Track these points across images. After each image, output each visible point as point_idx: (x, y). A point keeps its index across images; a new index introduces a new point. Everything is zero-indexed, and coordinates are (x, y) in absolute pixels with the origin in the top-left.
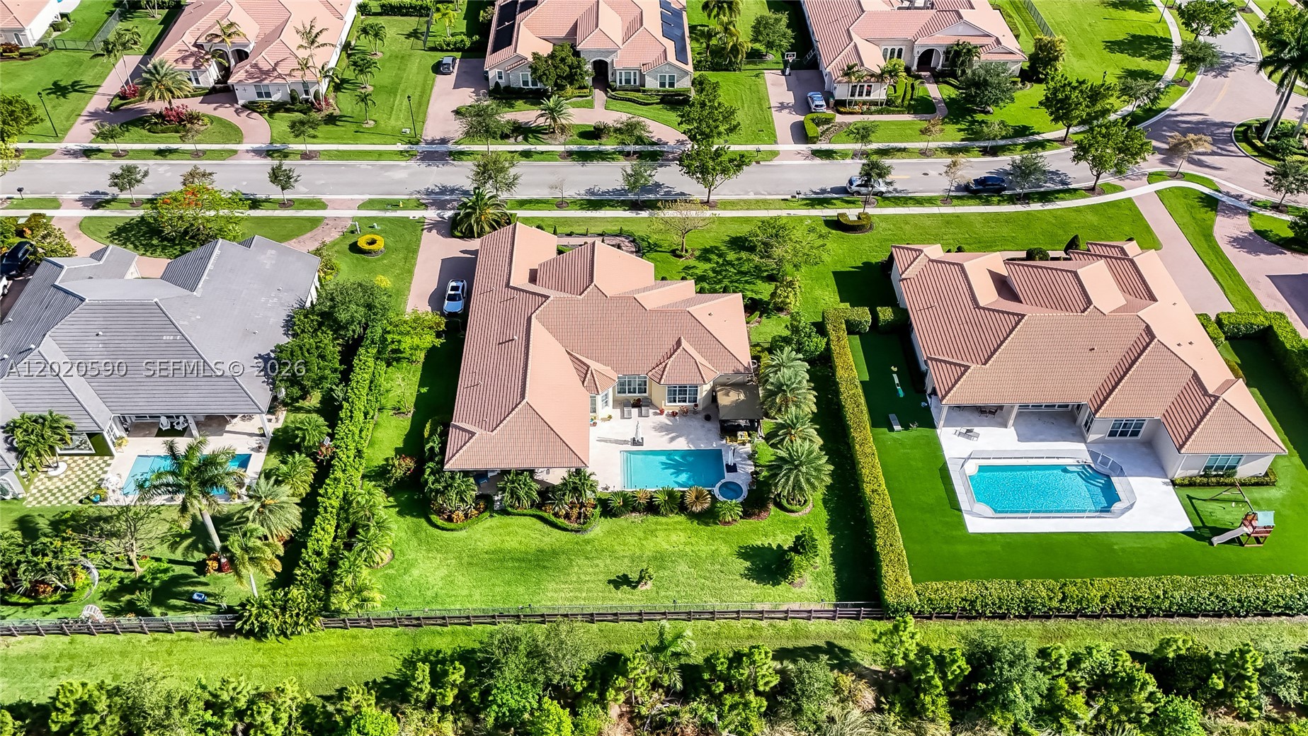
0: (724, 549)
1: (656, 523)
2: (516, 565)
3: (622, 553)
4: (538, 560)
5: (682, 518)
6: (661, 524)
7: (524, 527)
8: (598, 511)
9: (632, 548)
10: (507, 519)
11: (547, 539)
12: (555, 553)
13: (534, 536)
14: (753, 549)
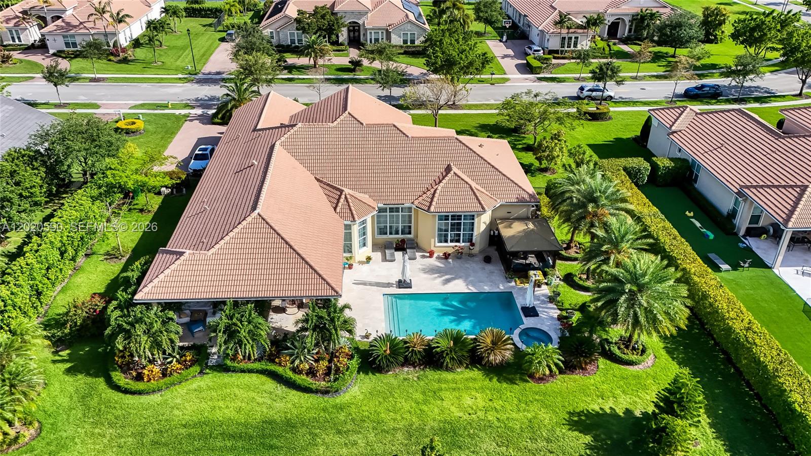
0: (545, 417)
1: (439, 381)
2: (229, 444)
3: (392, 424)
4: (263, 436)
5: (476, 373)
6: (446, 381)
7: (248, 387)
8: (355, 363)
9: (407, 416)
10: (226, 378)
11: (279, 405)
12: (290, 425)
13: (260, 400)
14: (588, 415)
